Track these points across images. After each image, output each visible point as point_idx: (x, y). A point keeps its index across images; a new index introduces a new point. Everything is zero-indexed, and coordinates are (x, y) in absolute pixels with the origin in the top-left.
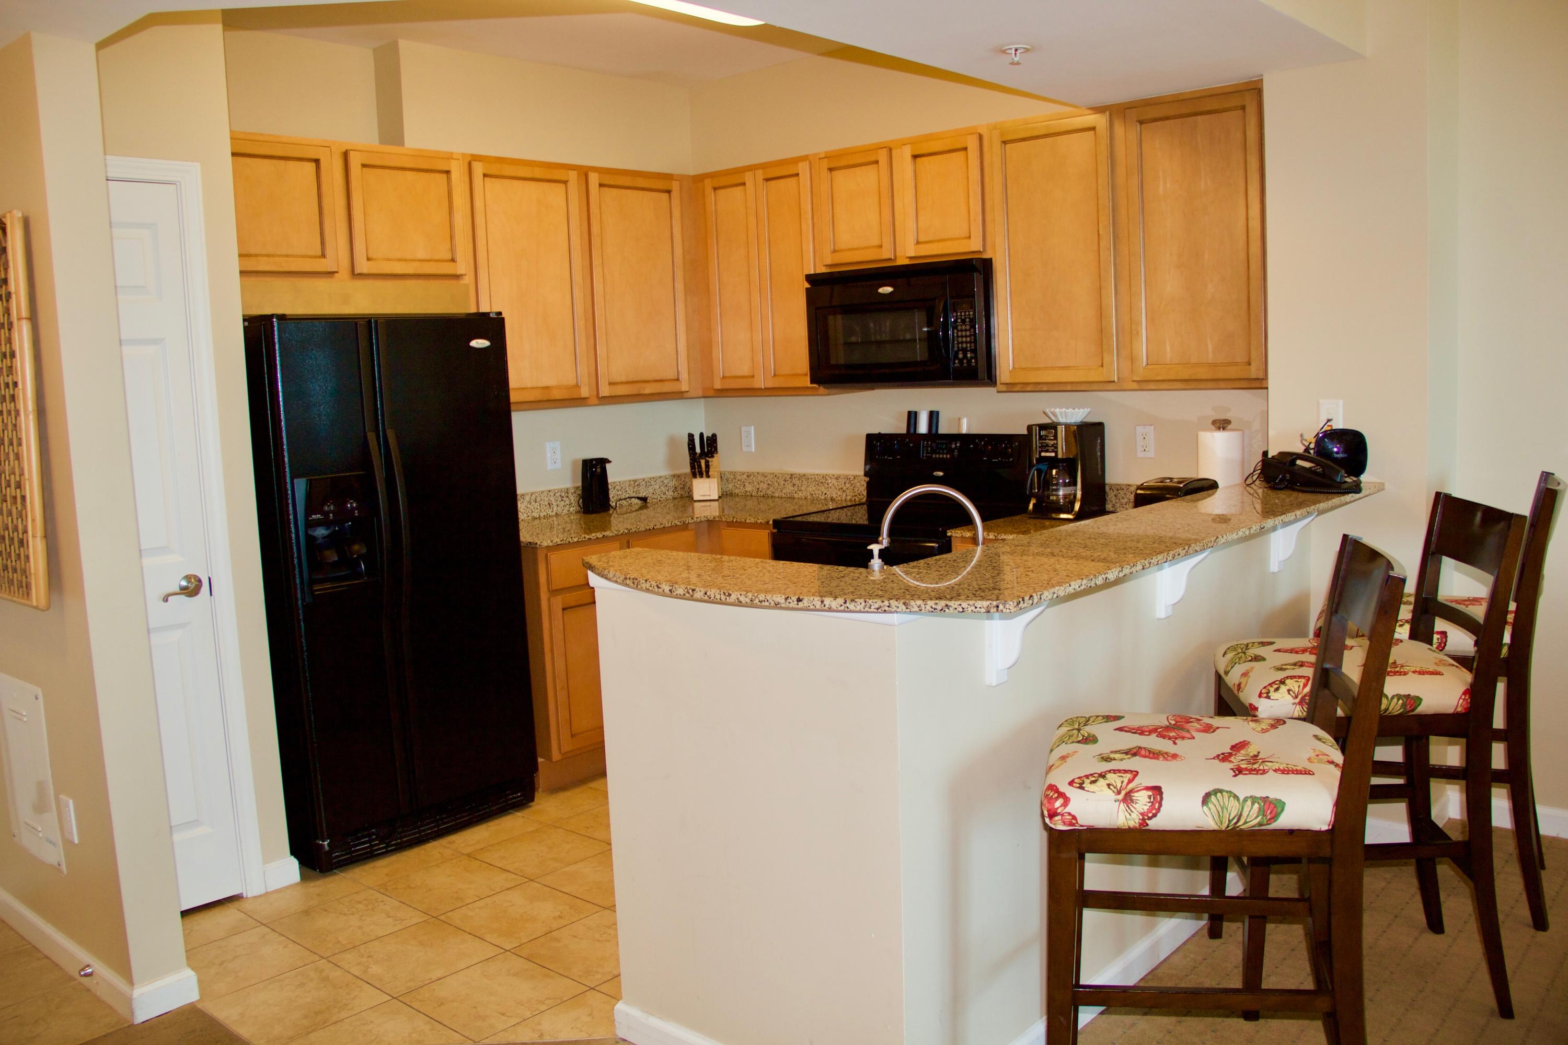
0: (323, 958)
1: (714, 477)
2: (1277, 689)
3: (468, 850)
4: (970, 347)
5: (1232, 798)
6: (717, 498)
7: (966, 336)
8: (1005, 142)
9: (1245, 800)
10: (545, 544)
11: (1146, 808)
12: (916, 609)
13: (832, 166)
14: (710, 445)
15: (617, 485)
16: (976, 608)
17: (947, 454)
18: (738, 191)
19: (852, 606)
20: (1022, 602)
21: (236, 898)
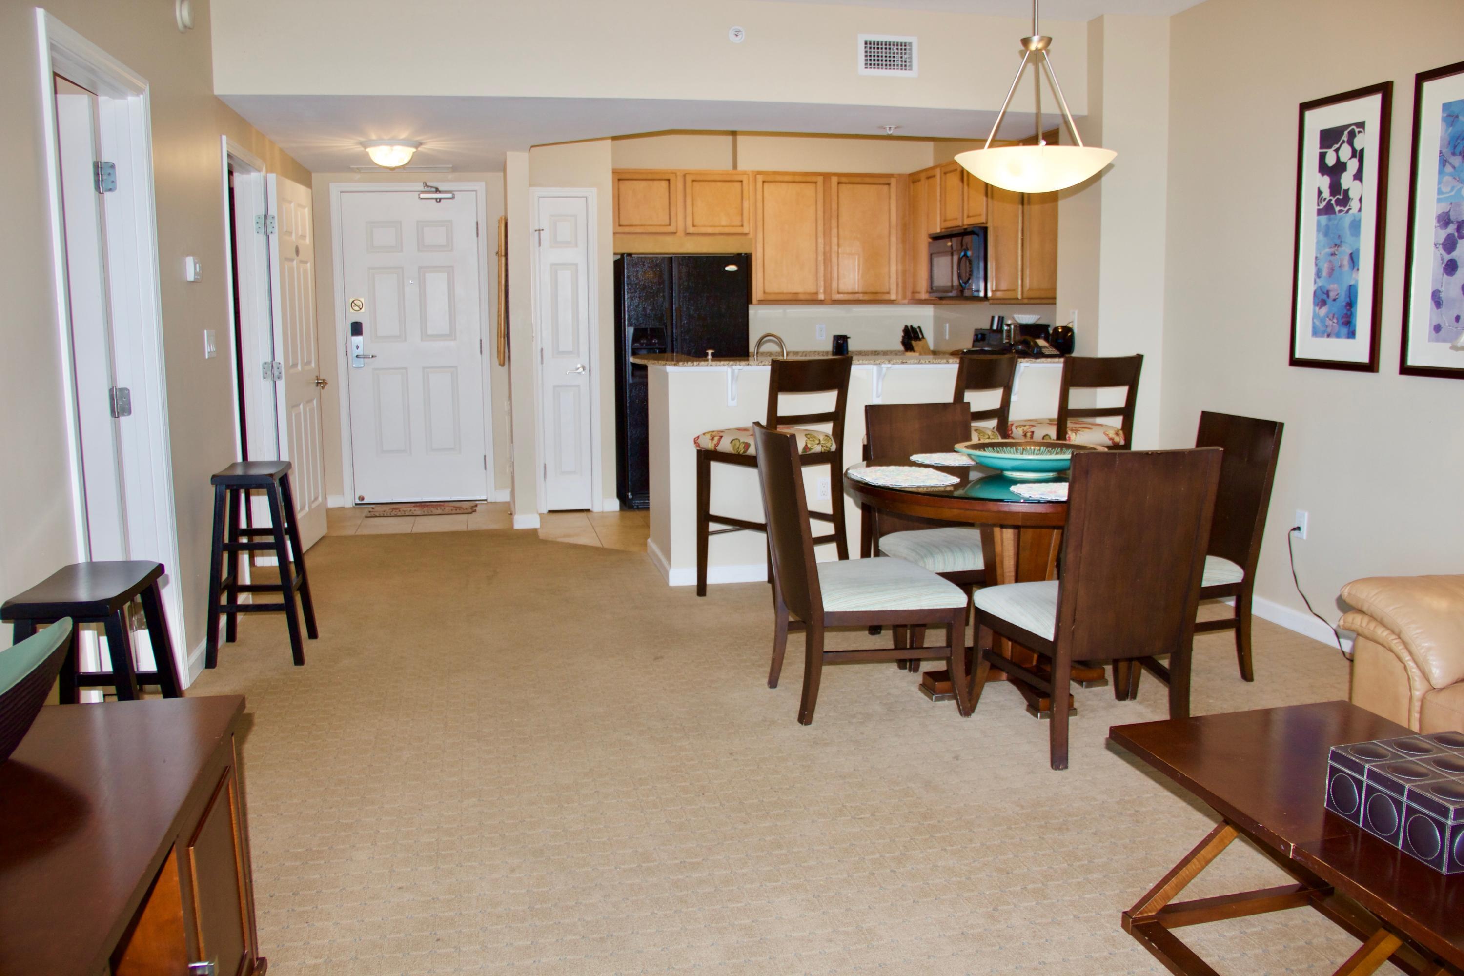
9: (741, 443)
18: (920, 184)
21: (588, 511)
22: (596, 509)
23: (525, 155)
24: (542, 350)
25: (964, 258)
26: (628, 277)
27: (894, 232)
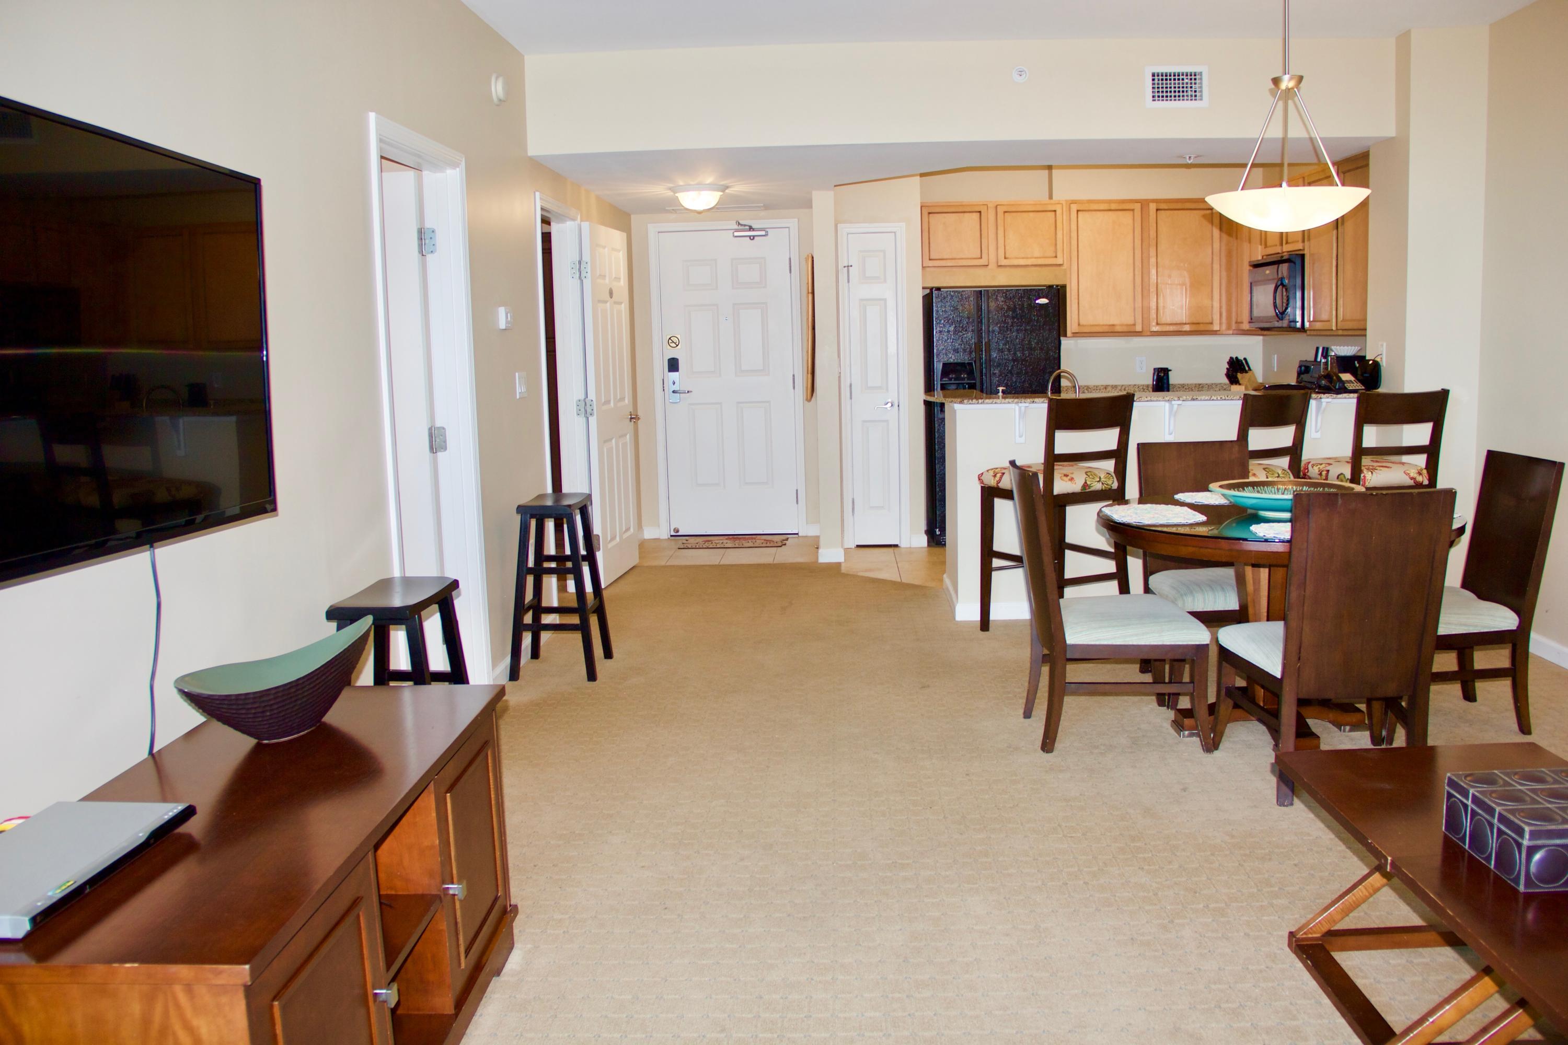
21: (896, 546)
22: (904, 544)
23: (831, 194)
24: (851, 386)
25: (1281, 287)
26: (937, 311)
27: (1216, 259)
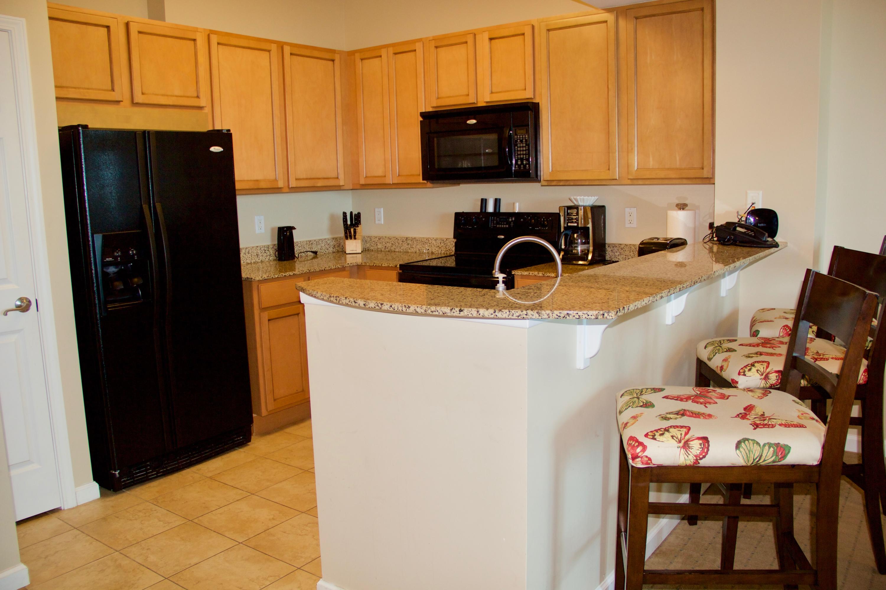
0: (117, 551)
1: (359, 239)
2: (750, 370)
3: (210, 475)
4: (526, 157)
5: (755, 444)
6: (361, 252)
7: (523, 151)
8: (549, 30)
9: (764, 445)
10: (257, 279)
11: (698, 452)
12: (546, 316)
13: (437, 45)
14: (356, 219)
15: (299, 244)
16: (588, 315)
17: (506, 225)
18: (377, 60)
19: (499, 315)
20: (619, 312)
